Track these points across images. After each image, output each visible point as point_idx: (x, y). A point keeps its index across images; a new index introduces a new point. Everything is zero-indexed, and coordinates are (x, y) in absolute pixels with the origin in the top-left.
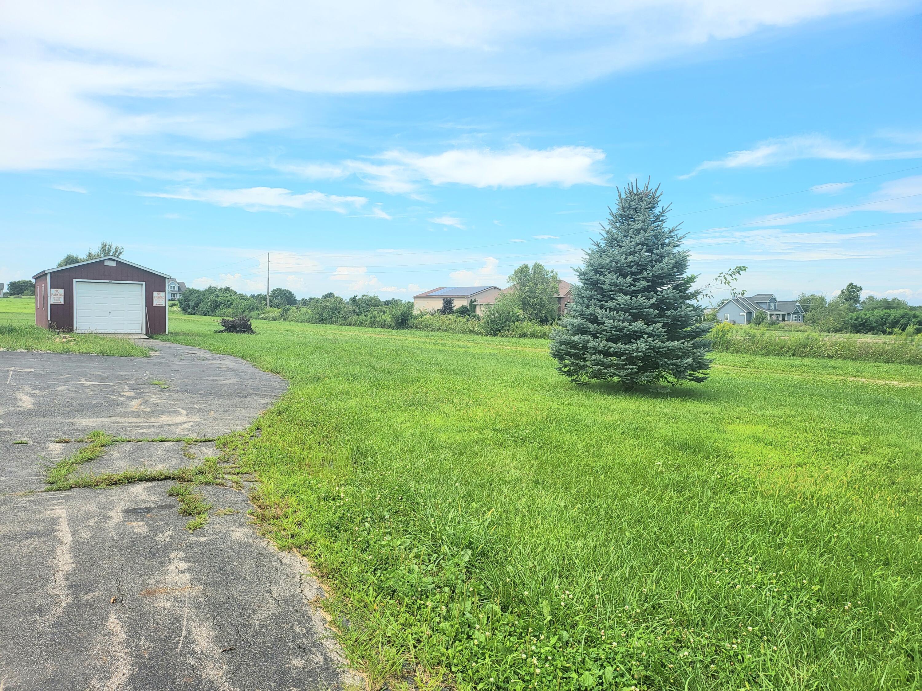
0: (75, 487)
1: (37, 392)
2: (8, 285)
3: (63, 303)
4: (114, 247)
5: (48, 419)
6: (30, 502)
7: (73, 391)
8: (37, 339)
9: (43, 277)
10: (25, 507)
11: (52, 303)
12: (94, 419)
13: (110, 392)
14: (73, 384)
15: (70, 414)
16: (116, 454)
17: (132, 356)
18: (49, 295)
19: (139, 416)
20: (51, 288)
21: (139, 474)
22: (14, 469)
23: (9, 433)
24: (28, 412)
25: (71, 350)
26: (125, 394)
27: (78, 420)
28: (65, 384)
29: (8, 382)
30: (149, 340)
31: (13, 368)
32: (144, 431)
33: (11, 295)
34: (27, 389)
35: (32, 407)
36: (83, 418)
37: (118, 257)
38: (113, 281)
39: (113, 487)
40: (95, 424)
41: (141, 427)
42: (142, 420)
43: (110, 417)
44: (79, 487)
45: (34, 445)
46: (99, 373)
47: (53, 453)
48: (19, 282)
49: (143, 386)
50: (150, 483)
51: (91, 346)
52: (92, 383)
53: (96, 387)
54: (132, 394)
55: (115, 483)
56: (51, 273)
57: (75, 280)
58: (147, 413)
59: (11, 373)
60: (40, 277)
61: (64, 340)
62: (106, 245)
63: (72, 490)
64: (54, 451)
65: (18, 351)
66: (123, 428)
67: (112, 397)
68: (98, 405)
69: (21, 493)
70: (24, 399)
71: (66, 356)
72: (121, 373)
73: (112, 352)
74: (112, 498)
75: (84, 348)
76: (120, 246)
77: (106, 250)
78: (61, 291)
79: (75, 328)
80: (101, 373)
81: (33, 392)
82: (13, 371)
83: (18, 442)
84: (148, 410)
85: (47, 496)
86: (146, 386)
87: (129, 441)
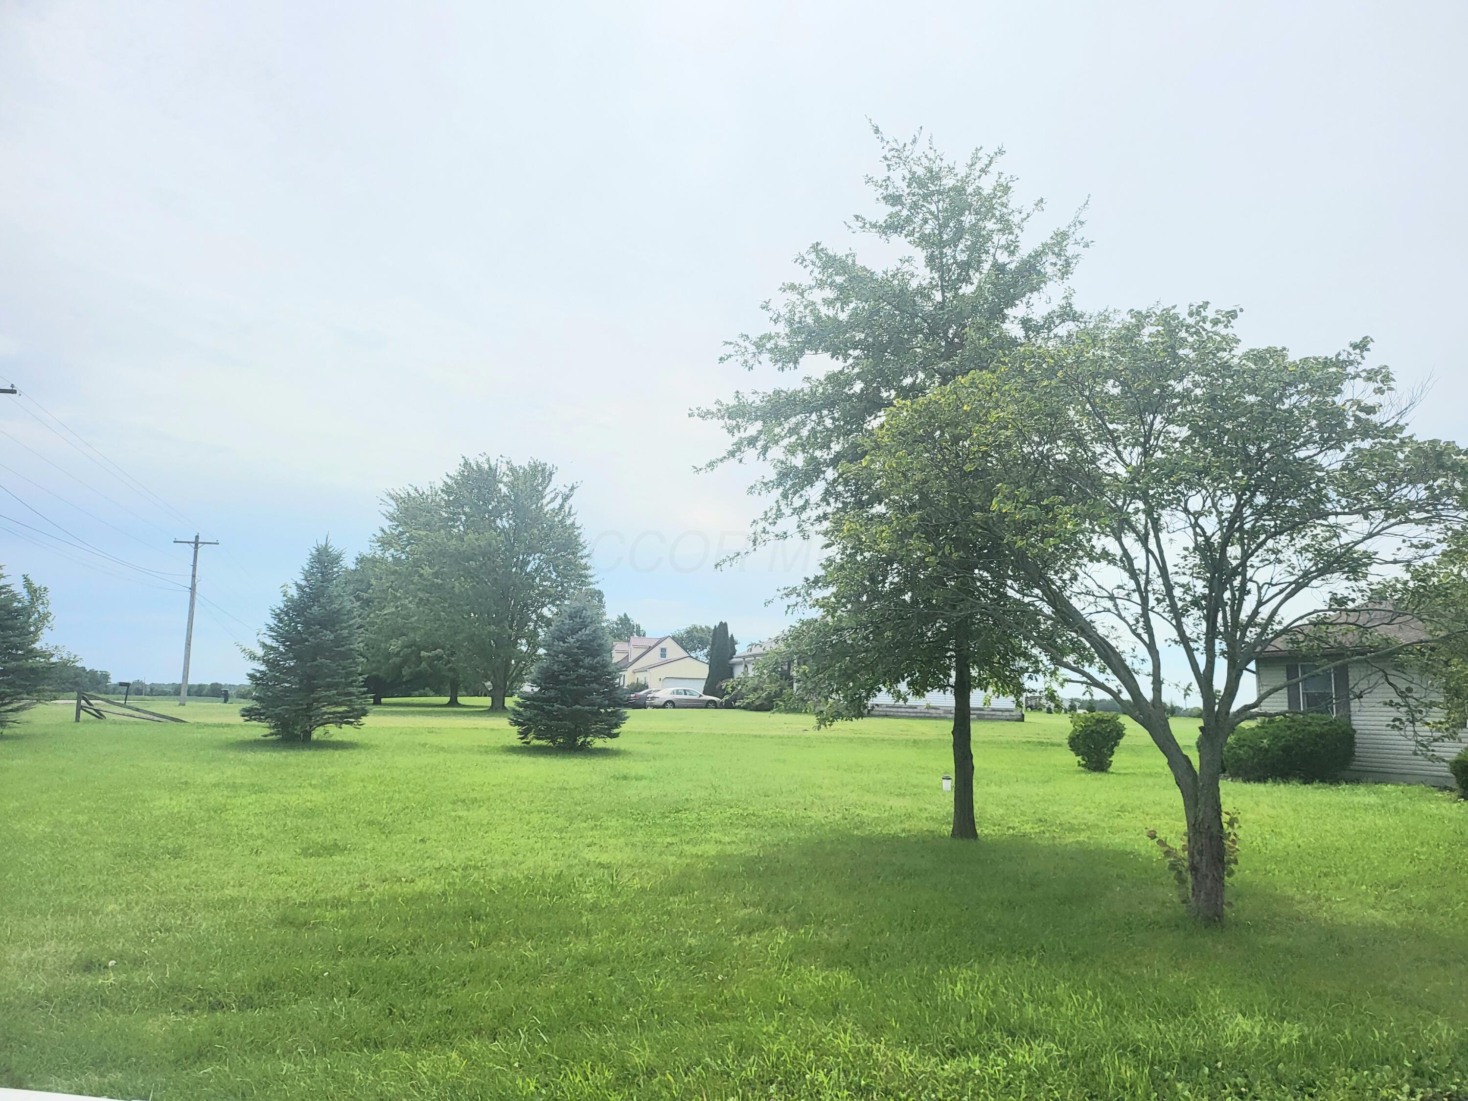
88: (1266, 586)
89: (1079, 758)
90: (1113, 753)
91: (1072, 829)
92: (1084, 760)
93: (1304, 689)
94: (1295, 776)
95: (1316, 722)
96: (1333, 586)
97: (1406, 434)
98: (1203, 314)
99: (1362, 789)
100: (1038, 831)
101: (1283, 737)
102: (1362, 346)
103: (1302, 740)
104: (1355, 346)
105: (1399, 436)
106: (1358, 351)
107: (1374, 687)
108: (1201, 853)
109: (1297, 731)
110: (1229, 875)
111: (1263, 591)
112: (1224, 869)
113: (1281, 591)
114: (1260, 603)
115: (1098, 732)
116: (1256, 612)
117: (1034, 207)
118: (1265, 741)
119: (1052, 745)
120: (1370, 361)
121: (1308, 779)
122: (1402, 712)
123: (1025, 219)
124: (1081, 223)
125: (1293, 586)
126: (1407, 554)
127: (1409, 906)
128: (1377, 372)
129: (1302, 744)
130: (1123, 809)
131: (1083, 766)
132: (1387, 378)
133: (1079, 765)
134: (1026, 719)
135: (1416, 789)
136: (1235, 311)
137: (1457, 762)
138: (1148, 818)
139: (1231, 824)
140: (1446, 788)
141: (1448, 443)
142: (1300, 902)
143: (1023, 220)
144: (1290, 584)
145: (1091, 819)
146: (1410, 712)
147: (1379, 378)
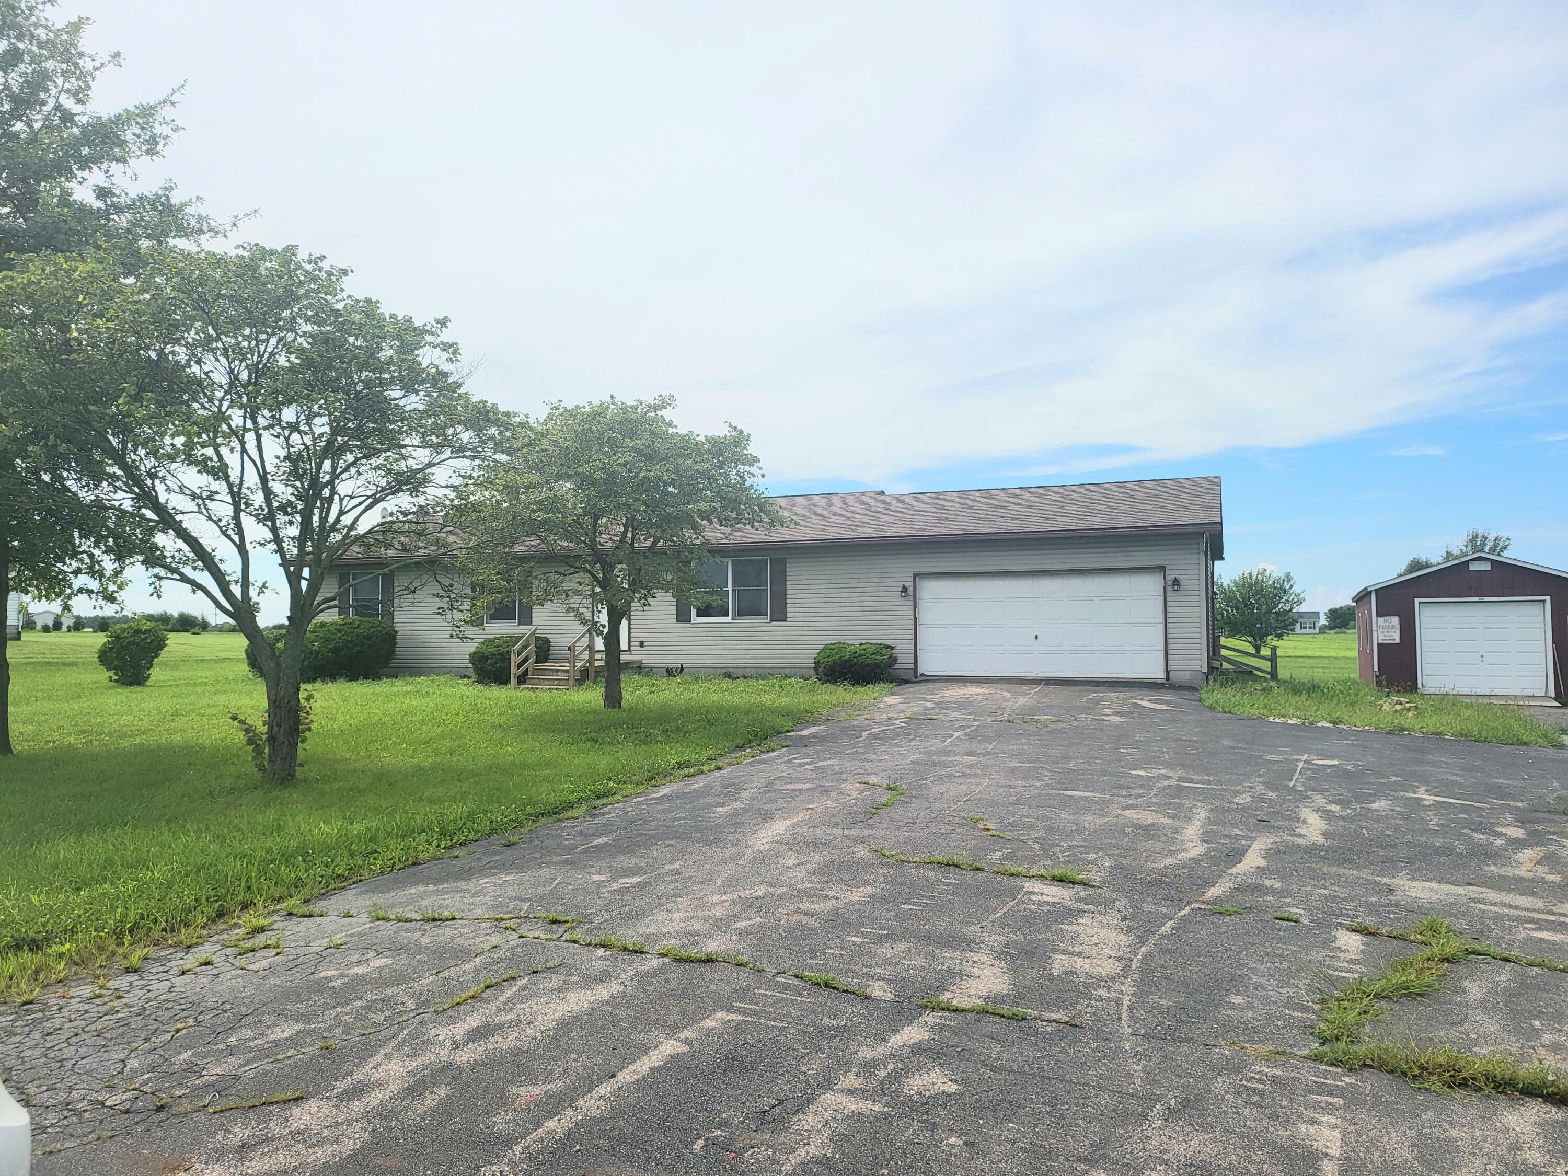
0: (1371, 1067)
1: (1335, 808)
2: (1326, 614)
3: (1398, 641)
4: (1491, 537)
5: (1346, 871)
6: (1275, 1081)
7: (1400, 813)
8: (1353, 704)
9: (1366, 599)
10: (1261, 1094)
11: (1380, 641)
12: (1434, 885)
13: (1473, 823)
14: (1403, 798)
15: (1389, 865)
16: (1474, 990)
17: (1526, 744)
18: (1374, 628)
19: (1534, 894)
20: (1378, 615)
21: (1525, 1071)
22: (1263, 981)
23: (1272, 891)
24: (1312, 850)
25: (1406, 726)
26: (1504, 830)
27: (1402, 883)
28: (1387, 797)
29: (1292, 784)
30: (1562, 710)
31: (1305, 757)
32: (1545, 935)
33: (1331, 628)
34: (1320, 800)
35: (1321, 840)
36: (1413, 879)
37: (1499, 555)
38: (1486, 599)
39: (1459, 1094)
40: (1434, 897)
41: (1540, 925)
42: (1540, 904)
43: (1469, 884)
44: (1380, 1069)
45: (1310, 929)
46: (1454, 778)
47: (1342, 955)
48: (1341, 608)
49: (1545, 815)
50: (1554, 1110)
51: (1445, 719)
52: (1439, 799)
53: (1444, 808)
54: (1517, 833)
55: (1464, 1084)
56: (1376, 590)
57: (1417, 601)
58: (1552, 887)
59: (1301, 765)
60: (1362, 597)
61: (1398, 707)
62: (1477, 536)
63: (1366, 1073)
64: (1344, 951)
65: (1319, 724)
66: (1498, 918)
67: (1475, 835)
68: (1447, 851)
69: (1263, 1049)
70: (1310, 821)
71: (1397, 738)
72: (1501, 781)
73: (1484, 734)
74: (1454, 1133)
75: (1432, 723)
76: (1504, 535)
77: (1476, 542)
78: (1395, 621)
79: (1420, 685)
80: (1458, 778)
81: (1328, 807)
82: (1306, 762)
83: (1283, 916)
84: (1555, 878)
85: (1308, 1074)
86: (1552, 817)
87: (1507, 960)
88: (347, 499)
89: (111, 673)
90: (151, 666)
91: (123, 735)
92: (116, 674)
93: (355, 594)
94: (341, 675)
95: (365, 624)
96: (400, 500)
97: (463, 390)
98: (320, 264)
99: (399, 682)
100: (84, 740)
101: (334, 640)
102: (443, 323)
103: (351, 642)
104: (438, 322)
105: (458, 391)
106: (439, 326)
107: (425, 584)
108: (279, 725)
109: (346, 634)
110: (302, 742)
111: (345, 502)
112: (298, 736)
113: (360, 504)
114: (342, 513)
115: (137, 644)
116: (337, 520)
117: (110, 59)
118: (316, 644)
119: (66, 664)
120: (446, 336)
121: (353, 678)
122: (444, 603)
123: (98, 68)
124: (173, 103)
125: (371, 500)
126: (457, 481)
127: (436, 753)
128: (451, 346)
129: (350, 645)
130: (176, 714)
131: (116, 681)
132: (455, 352)
133: (111, 681)
134: (22, 639)
135: (442, 678)
136: (347, 270)
137: (475, 653)
138: (204, 719)
139: (308, 699)
140: (465, 676)
141: (494, 404)
142: (356, 761)
143: (95, 69)
144: (369, 497)
145: (146, 725)
146: (451, 601)
147: (451, 350)
